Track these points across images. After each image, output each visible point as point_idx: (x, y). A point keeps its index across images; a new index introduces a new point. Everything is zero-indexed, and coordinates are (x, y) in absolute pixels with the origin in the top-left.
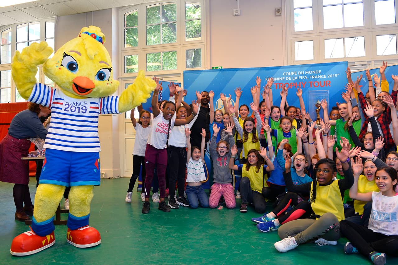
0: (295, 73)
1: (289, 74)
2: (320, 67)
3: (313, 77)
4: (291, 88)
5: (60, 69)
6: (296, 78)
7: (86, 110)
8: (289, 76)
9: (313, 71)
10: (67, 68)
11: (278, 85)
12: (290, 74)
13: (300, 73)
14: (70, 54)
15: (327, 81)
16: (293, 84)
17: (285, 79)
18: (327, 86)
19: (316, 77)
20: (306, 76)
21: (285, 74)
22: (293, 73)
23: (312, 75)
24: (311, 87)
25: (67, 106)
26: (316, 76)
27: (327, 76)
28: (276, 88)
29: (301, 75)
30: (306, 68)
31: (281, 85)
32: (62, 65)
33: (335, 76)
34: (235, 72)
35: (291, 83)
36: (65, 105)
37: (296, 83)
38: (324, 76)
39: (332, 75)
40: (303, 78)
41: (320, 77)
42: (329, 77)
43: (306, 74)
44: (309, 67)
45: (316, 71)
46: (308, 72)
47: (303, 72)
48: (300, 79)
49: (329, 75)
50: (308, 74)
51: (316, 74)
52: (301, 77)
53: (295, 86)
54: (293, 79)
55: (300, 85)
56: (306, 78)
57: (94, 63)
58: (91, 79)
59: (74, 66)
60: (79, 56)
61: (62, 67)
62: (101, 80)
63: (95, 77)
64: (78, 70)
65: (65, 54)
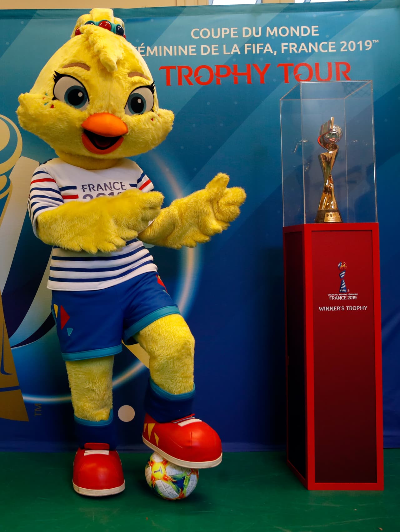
0: (232, 32)
1: (211, 33)
2: (315, 15)
3: (293, 48)
4: (218, 82)
5: (52, 106)
6: (236, 49)
8: (210, 42)
9: (292, 28)
10: (67, 103)
11: (174, 73)
12: (216, 34)
13: (247, 32)
15: (338, 64)
16: (223, 71)
17: (198, 51)
19: (303, 47)
20: (268, 45)
21: (197, 34)
22: (225, 31)
23: (289, 39)
24: (287, 81)
26: (303, 44)
27: (339, 47)
28: (168, 83)
29: (253, 40)
30: (270, 16)
31: (185, 72)
32: (54, 99)
33: (364, 47)
34: (22, 22)
35: (218, 67)
36: (84, 197)
37: (235, 67)
38: (330, 47)
39: (356, 43)
40: (258, 49)
41: (315, 48)
42: (346, 50)
43: (267, 36)
44: (278, 12)
45: (302, 27)
46: (275, 28)
47: (260, 28)
48: (250, 52)
49: (343, 44)
50: (276, 35)
51: (303, 36)
52: (252, 45)
53: (233, 76)
54: (225, 53)
55: (248, 74)
56: (269, 49)
57: (119, 78)
58: (118, 115)
59: (80, 95)
60: (86, 70)
61: (55, 102)
62: (138, 114)
63: (125, 108)
64: (89, 101)
65: (56, 76)
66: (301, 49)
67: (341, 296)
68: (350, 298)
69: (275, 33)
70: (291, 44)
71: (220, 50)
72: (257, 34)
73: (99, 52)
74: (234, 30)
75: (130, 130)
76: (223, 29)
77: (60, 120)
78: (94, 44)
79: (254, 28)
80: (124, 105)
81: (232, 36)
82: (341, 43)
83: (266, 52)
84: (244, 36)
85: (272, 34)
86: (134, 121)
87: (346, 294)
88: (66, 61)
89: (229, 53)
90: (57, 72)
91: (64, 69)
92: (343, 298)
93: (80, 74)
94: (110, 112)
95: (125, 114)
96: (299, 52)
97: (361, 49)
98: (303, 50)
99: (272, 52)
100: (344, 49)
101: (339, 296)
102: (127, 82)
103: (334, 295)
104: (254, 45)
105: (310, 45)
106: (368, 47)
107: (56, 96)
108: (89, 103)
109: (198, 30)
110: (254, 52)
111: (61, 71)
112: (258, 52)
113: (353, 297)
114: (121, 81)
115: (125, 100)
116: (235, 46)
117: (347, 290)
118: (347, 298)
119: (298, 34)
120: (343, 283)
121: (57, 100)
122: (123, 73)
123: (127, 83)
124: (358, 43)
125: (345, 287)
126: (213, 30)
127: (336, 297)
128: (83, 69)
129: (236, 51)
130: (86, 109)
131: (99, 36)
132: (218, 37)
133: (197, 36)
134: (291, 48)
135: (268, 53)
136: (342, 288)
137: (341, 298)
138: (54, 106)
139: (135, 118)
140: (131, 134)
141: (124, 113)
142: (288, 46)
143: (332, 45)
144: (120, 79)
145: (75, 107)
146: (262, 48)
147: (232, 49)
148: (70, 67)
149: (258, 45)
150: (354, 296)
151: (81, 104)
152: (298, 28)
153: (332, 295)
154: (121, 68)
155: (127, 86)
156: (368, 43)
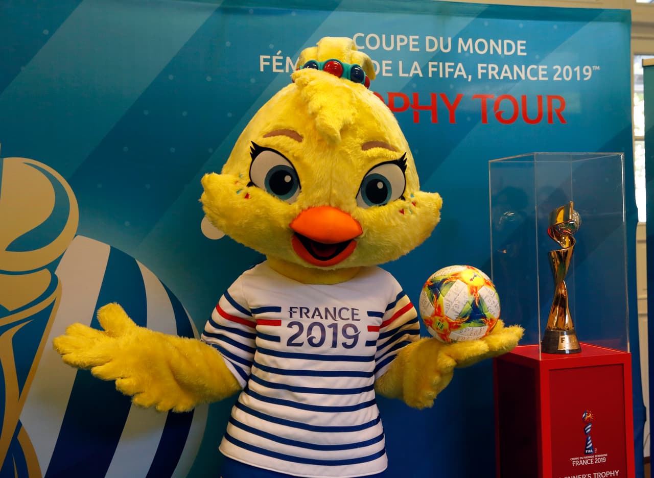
0: (412, 42)
1: (381, 42)
2: (521, 24)
3: (493, 71)
5: (247, 196)
6: (416, 69)
7: (356, 338)
9: (492, 42)
10: (268, 191)
12: (388, 45)
13: (432, 44)
14: (272, 142)
15: (550, 98)
16: (400, 101)
18: (550, 120)
19: (506, 72)
20: (460, 65)
21: (361, 41)
22: (402, 40)
23: (488, 59)
25: (295, 329)
26: (506, 67)
27: (551, 74)
29: (440, 57)
30: (463, 22)
32: (251, 184)
33: (583, 76)
36: (290, 326)
37: (416, 96)
38: (541, 73)
39: (573, 69)
40: (447, 70)
41: (523, 73)
42: (560, 79)
43: (460, 51)
44: (473, 16)
45: (506, 42)
46: (470, 41)
47: (450, 39)
48: (436, 74)
49: (557, 70)
50: (472, 52)
51: (506, 55)
52: (439, 64)
53: (413, 110)
54: (401, 74)
55: (433, 108)
56: (461, 71)
57: (346, 152)
58: (345, 208)
59: (288, 179)
60: (297, 142)
61: (252, 190)
62: (378, 205)
63: (356, 198)
64: (300, 188)
65: (254, 149)
66: (503, 74)
67: (587, 459)
68: (598, 461)
69: (469, 47)
70: (490, 66)
71: (395, 70)
72: (446, 47)
73: (314, 115)
74: (414, 40)
75: (365, 231)
76: (399, 37)
77: (257, 217)
78: (308, 102)
79: (441, 39)
80: (354, 193)
81: (411, 49)
82: (554, 67)
83: (458, 75)
84: (428, 50)
85: (465, 49)
86: (371, 217)
87: (593, 457)
88: (269, 126)
89: (406, 75)
90: (255, 142)
91: (265, 139)
92: (589, 462)
93: (288, 147)
94: (333, 205)
95: (357, 206)
96: (502, 78)
97: (578, 79)
98: (506, 75)
99: (465, 77)
100: (557, 77)
101: (585, 460)
102: (359, 158)
103: (578, 458)
104: (441, 64)
105: (516, 68)
106: (587, 76)
107: (254, 181)
108: (301, 192)
109: (362, 35)
110: (441, 76)
111: (262, 142)
112: (447, 76)
113: (602, 459)
114: (350, 157)
115: (357, 186)
116: (416, 64)
117: (593, 451)
118: (594, 461)
119: (499, 51)
120: (589, 441)
121: (254, 187)
122: (352, 145)
123: (359, 160)
124: (575, 70)
125: (592, 445)
126: (384, 36)
127: (581, 461)
128: (292, 140)
129: (416, 72)
130: (295, 201)
131: (316, 90)
132: (391, 48)
133: (361, 46)
134: (490, 72)
135: (460, 76)
136: (588, 447)
137: (586, 462)
138: (250, 197)
139: (372, 212)
140: (367, 236)
141: (355, 204)
142: (487, 68)
143: (543, 70)
144: (348, 154)
145: (280, 198)
146: (452, 70)
147: (411, 69)
148: (274, 136)
149: (447, 64)
150: (603, 457)
151: (289, 193)
152: (500, 41)
153: (576, 458)
154: (350, 138)
155: (360, 165)
156: (587, 71)
